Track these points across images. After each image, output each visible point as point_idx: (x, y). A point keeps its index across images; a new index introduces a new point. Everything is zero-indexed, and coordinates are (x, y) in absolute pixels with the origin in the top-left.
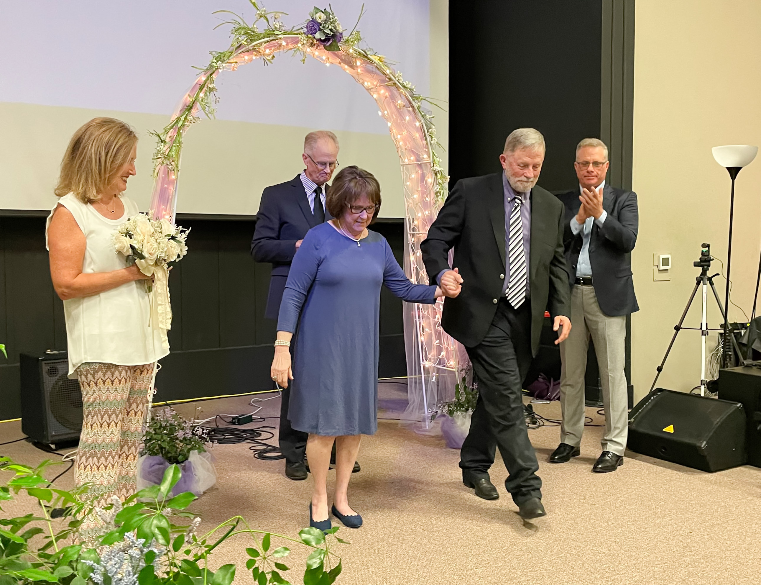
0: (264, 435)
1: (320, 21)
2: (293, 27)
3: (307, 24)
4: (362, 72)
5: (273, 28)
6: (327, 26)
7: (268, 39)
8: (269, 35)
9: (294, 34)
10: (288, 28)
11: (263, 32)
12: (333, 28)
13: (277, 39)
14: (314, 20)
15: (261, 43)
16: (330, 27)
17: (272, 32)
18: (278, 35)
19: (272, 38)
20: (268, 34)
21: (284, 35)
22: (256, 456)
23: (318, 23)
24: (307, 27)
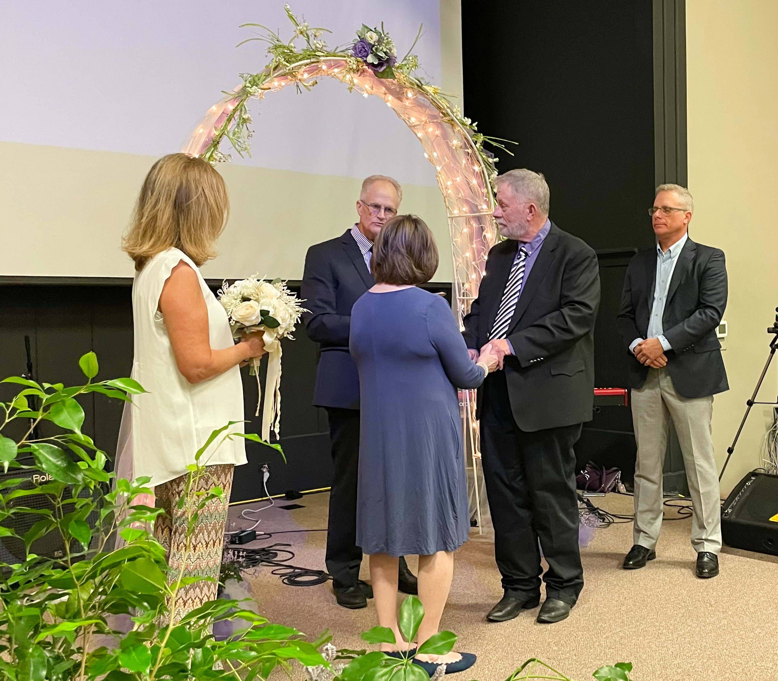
0: (281, 556)
1: (372, 42)
2: (337, 48)
3: (356, 45)
4: (410, 106)
5: (314, 47)
6: (381, 48)
7: (309, 61)
8: (309, 57)
9: (339, 56)
10: (330, 48)
11: (302, 52)
12: (388, 51)
13: (318, 62)
14: (363, 40)
15: (301, 65)
16: (385, 50)
17: (313, 53)
18: (319, 56)
19: (313, 60)
20: (309, 55)
21: (327, 56)
22: (285, 581)
23: (371, 44)
24: (355, 48)
